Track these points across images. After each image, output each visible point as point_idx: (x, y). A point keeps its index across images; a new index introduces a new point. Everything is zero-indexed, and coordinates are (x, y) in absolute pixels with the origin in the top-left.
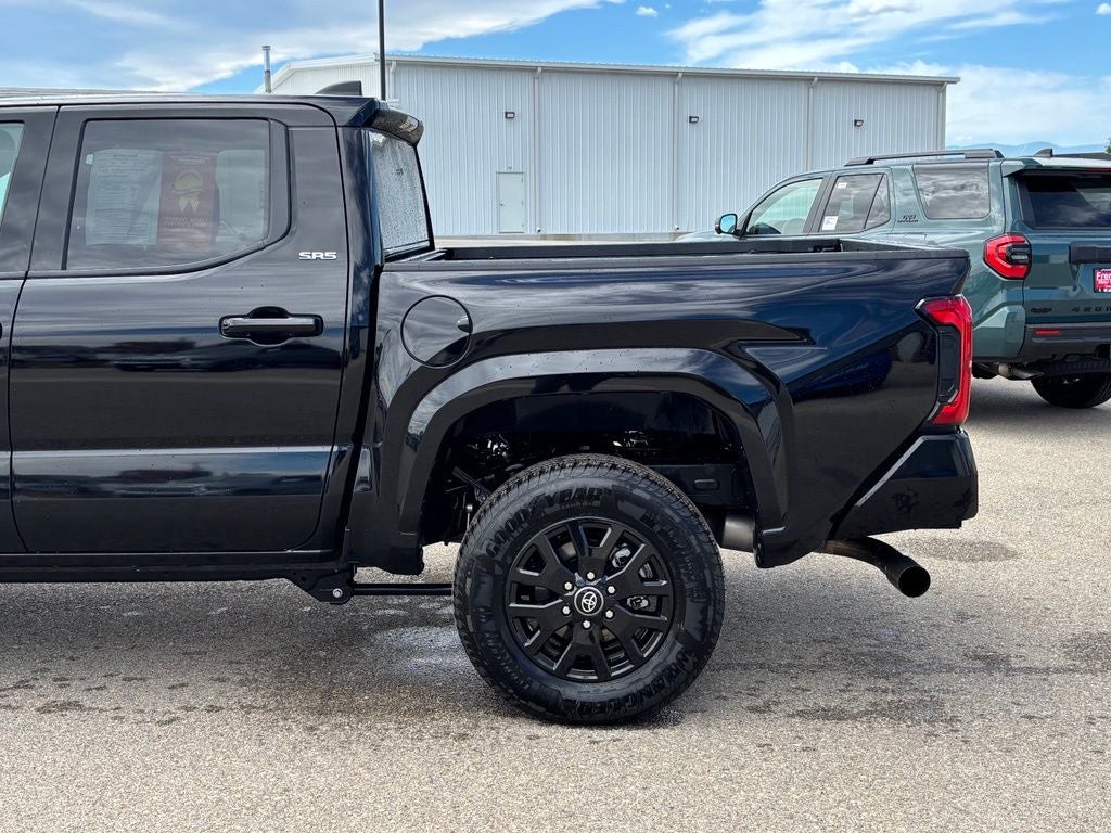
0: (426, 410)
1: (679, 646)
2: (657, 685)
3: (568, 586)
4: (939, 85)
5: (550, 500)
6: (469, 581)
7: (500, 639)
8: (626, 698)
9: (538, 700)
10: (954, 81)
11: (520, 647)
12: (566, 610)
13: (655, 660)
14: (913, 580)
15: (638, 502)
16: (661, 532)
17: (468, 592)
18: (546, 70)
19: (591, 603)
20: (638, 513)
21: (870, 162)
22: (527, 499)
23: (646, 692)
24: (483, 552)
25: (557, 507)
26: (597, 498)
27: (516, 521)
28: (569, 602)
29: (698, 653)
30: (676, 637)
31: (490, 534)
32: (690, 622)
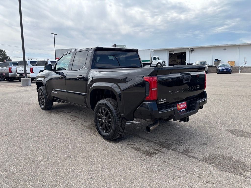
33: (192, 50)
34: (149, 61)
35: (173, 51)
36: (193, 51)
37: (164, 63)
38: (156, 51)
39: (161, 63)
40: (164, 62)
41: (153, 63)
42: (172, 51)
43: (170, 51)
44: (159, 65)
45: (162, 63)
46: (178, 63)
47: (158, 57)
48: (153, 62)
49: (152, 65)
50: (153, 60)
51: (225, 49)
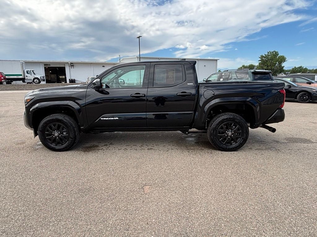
0: (207, 106)
1: (242, 140)
2: (239, 145)
3: (227, 132)
4: (216, 60)
5: (225, 119)
6: (212, 131)
7: (216, 139)
8: (234, 147)
9: (221, 148)
10: (219, 60)
11: (219, 141)
12: (226, 135)
13: (239, 142)
14: (274, 130)
15: (238, 119)
16: (241, 124)
17: (212, 132)
18: (160, 58)
19: (230, 134)
20: (238, 121)
21: (228, 71)
22: (221, 119)
23: (237, 147)
24: (215, 127)
25: (226, 120)
26: (232, 119)
27: (220, 122)
28: (227, 134)
29: (245, 141)
30: (242, 139)
31: (216, 124)
32: (244, 137)
33: (72, 64)
34: (21, 75)
35: (50, 64)
36: (73, 66)
37: (42, 79)
38: (28, 63)
39: (38, 78)
40: (42, 77)
41: (27, 78)
42: (48, 64)
43: (45, 65)
44: (36, 81)
45: (40, 79)
46: (52, 78)
47: (33, 71)
48: (27, 76)
49: (26, 81)
50: (26, 74)
51: (103, 66)
